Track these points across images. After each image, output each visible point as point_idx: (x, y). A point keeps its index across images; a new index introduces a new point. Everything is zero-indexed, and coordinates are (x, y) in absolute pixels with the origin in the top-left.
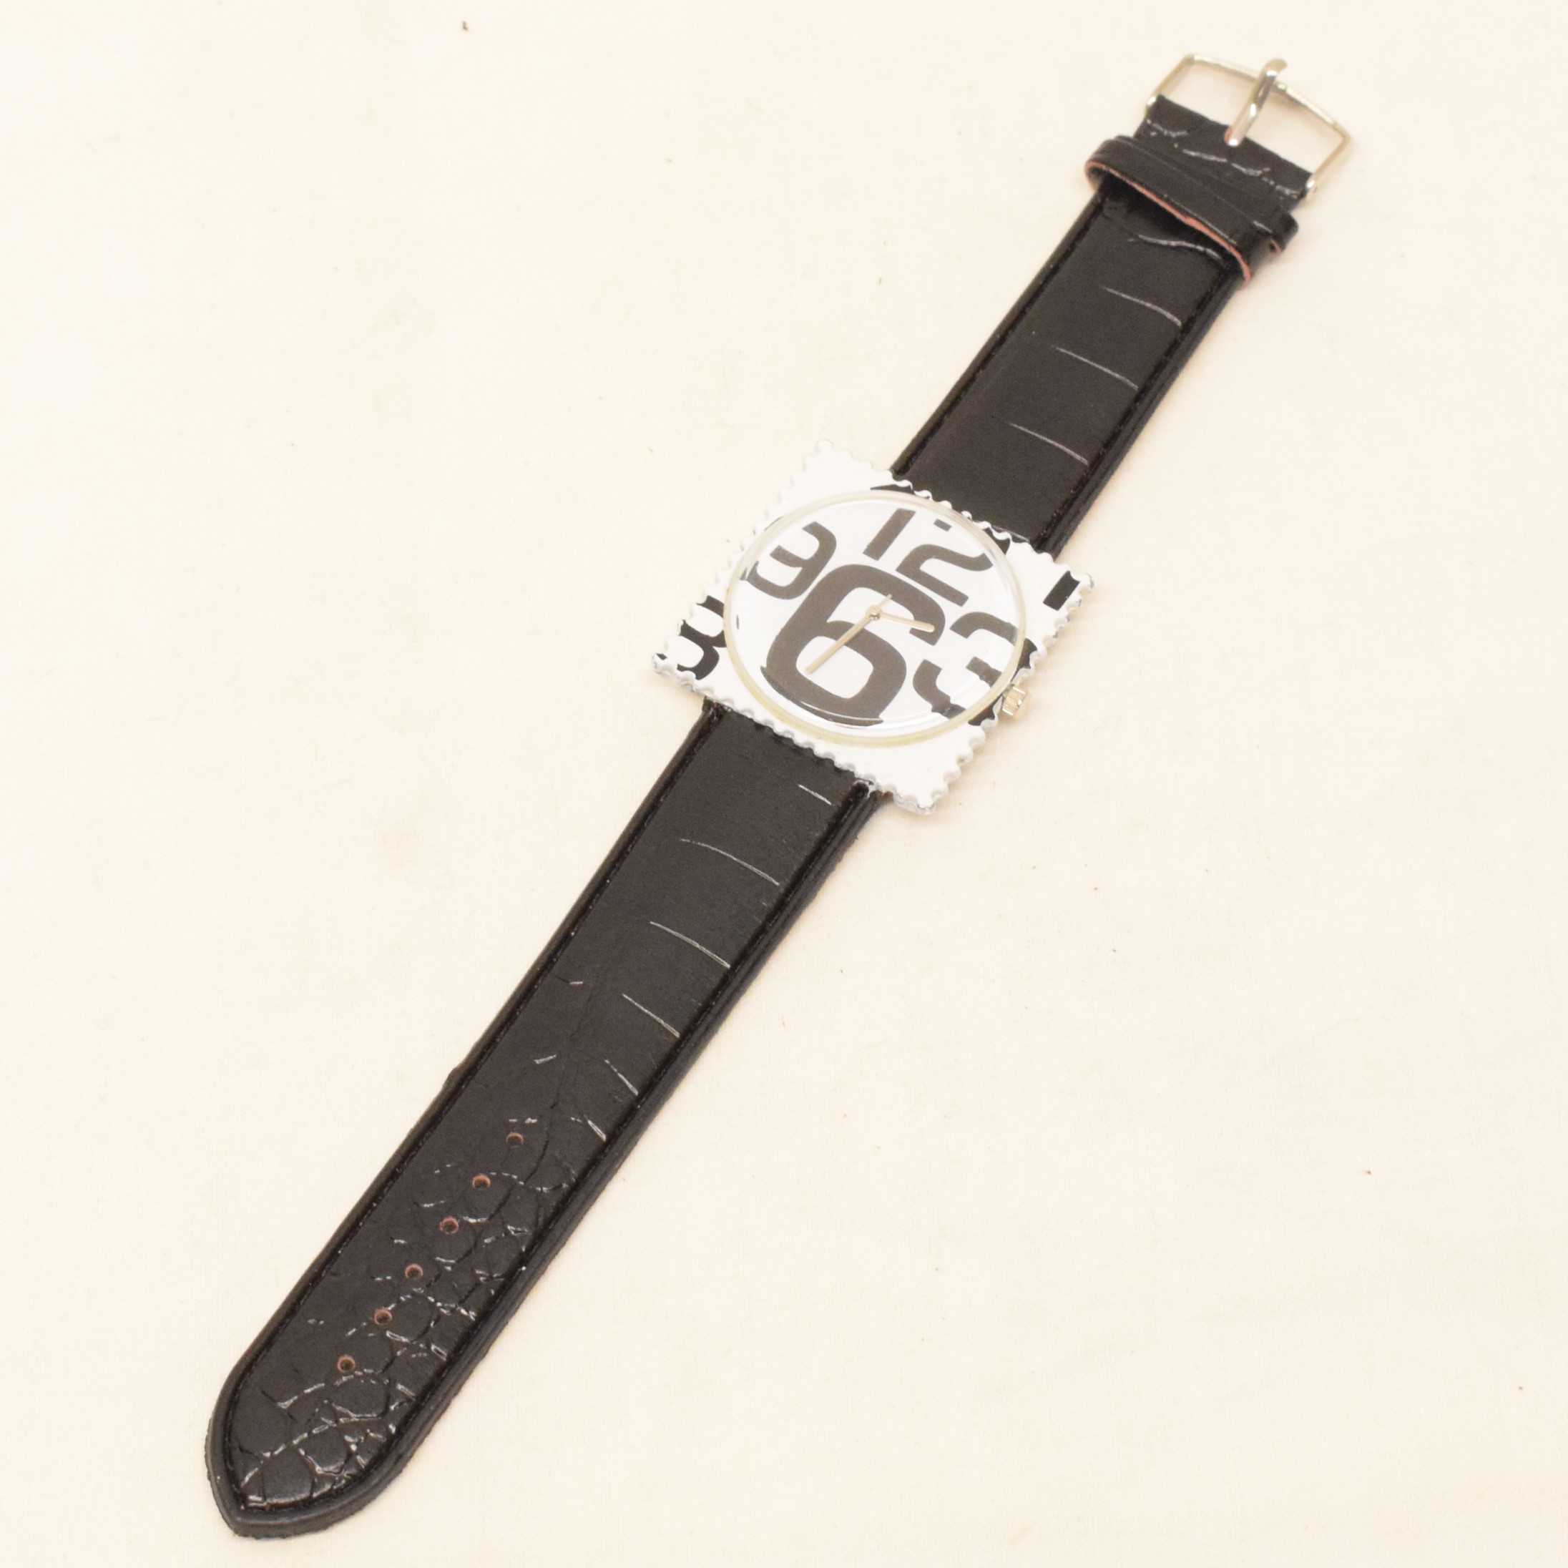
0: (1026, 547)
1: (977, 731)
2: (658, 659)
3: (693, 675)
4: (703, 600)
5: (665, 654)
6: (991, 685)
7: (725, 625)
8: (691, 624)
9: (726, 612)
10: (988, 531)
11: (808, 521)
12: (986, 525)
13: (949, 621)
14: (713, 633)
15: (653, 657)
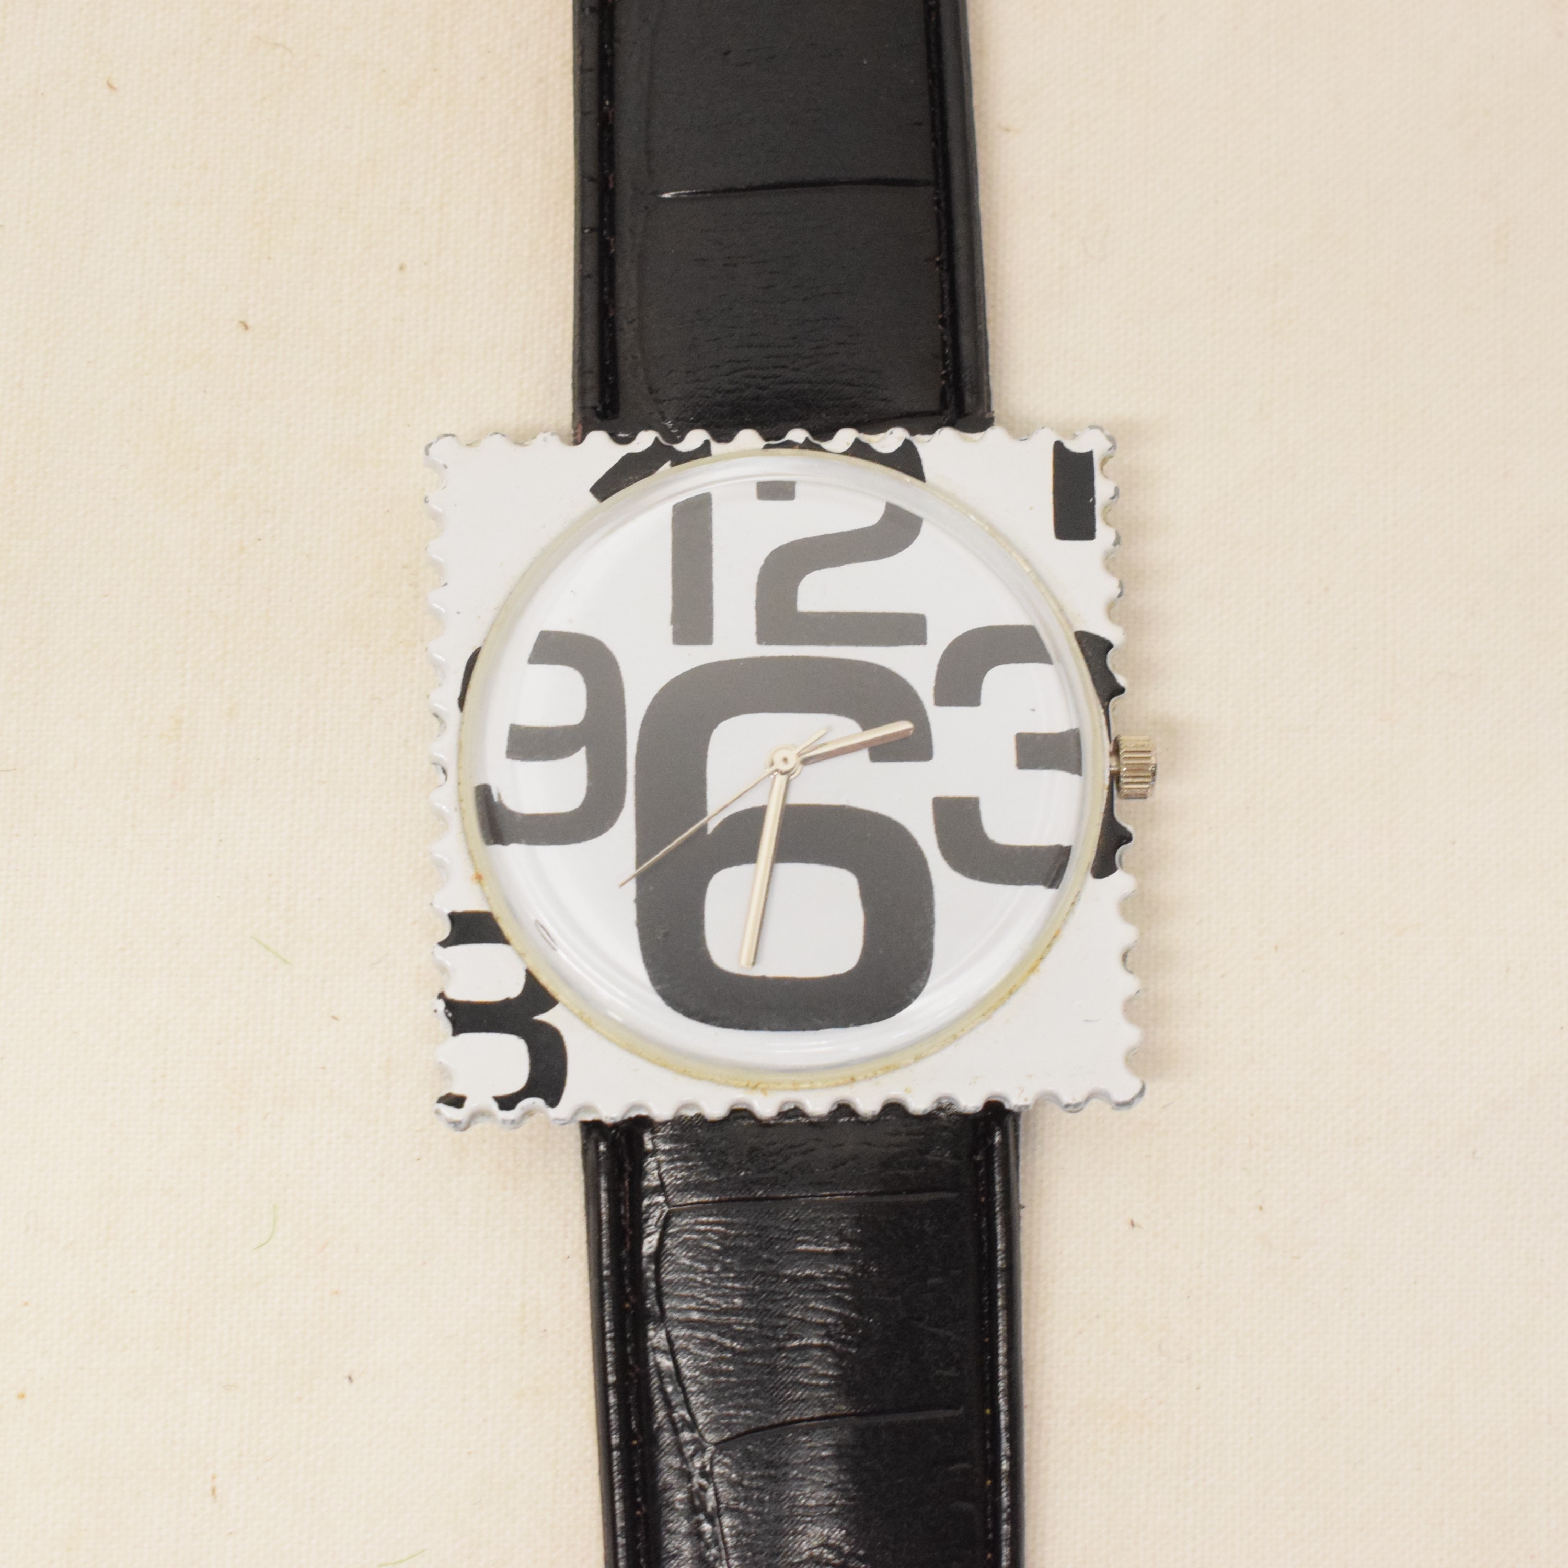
0: (947, 436)
1: (1119, 882)
2: (450, 1112)
3: (536, 1102)
4: (445, 930)
5: (457, 1091)
6: (1080, 774)
7: (521, 955)
8: (460, 993)
9: (507, 928)
10: (859, 450)
11: (526, 641)
12: (845, 437)
13: (924, 687)
14: (513, 988)
15: (437, 1112)
